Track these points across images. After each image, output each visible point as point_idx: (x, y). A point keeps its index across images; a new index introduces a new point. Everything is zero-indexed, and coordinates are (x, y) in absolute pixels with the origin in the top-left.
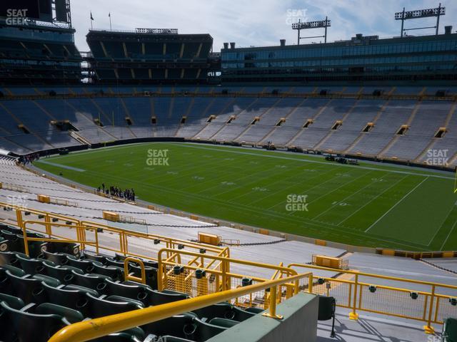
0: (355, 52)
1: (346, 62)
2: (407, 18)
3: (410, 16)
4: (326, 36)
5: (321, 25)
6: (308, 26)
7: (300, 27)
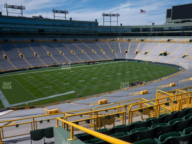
0: (38, 23)
1: (37, 27)
2: (56, 12)
3: (57, 12)
4: (22, 14)
5: (19, 8)
6: (13, 7)
7: (7, 6)
